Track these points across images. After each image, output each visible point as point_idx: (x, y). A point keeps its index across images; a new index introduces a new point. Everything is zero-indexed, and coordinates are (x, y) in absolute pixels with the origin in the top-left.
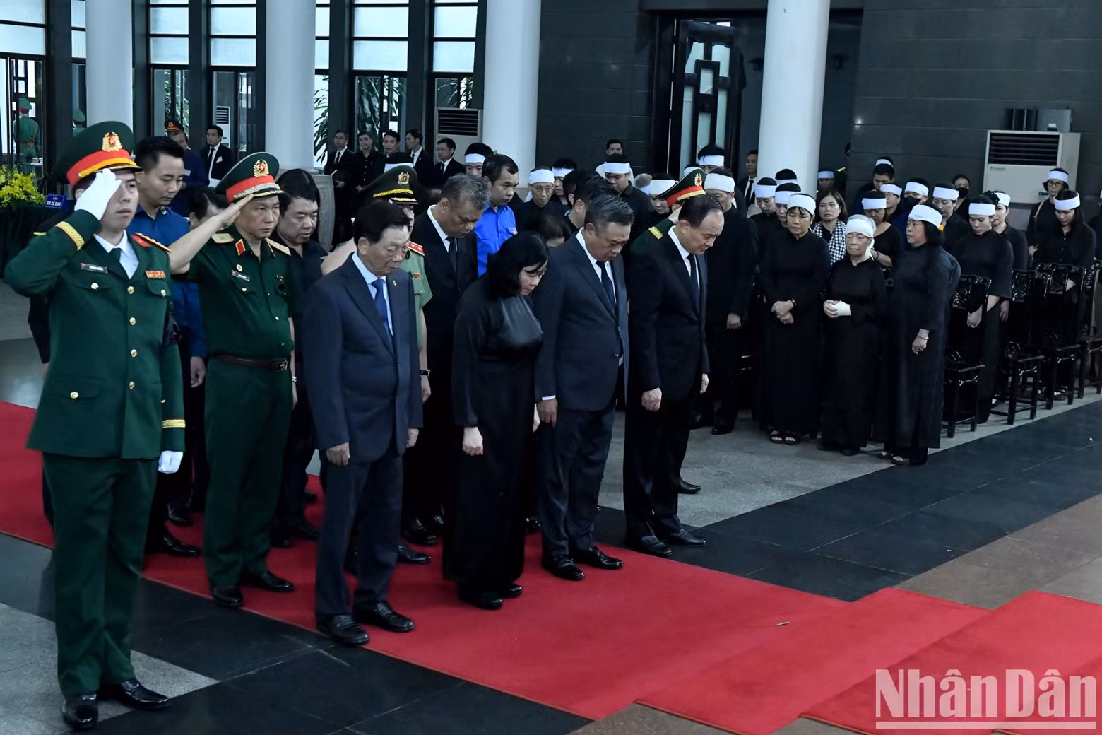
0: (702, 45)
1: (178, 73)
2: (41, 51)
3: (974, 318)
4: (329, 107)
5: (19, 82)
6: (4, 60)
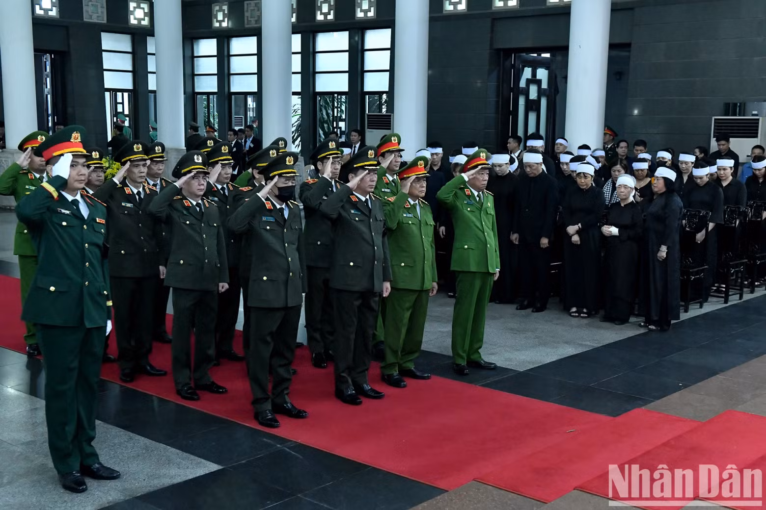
0: (530, 69)
1: (211, 97)
2: (130, 87)
3: (700, 236)
4: (301, 114)
5: (118, 105)
6: (109, 93)
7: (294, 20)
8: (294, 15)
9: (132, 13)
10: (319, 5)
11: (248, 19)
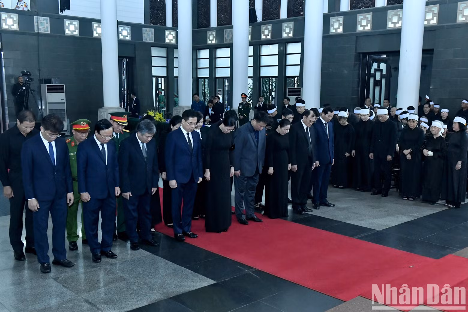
0: (376, 64)
1: (206, 79)
2: (165, 75)
4: (253, 89)
5: (159, 84)
6: (154, 78)
7: (250, 39)
8: (250, 36)
9: (167, 37)
10: (263, 31)
11: (226, 38)
